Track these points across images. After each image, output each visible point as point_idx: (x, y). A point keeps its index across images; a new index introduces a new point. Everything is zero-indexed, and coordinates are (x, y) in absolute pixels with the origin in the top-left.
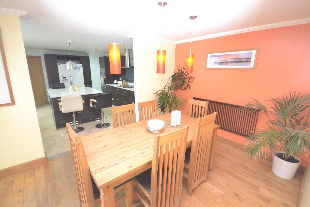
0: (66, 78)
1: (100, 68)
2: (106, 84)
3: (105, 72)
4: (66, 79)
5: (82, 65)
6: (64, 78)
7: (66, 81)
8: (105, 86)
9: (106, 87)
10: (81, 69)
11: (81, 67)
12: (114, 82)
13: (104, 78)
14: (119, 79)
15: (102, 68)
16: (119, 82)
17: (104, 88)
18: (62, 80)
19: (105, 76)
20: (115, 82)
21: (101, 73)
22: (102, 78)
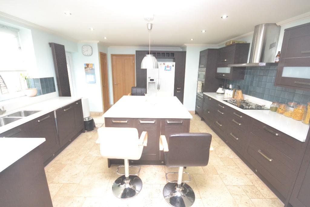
0: (153, 80)
1: (199, 67)
2: (204, 93)
3: (205, 74)
4: (154, 82)
5: (174, 63)
6: (151, 80)
7: (154, 84)
8: (202, 95)
9: (202, 97)
10: (173, 69)
11: (173, 66)
12: (217, 90)
13: (202, 83)
14: (227, 87)
15: (202, 67)
16: (227, 91)
17: (200, 98)
18: (149, 83)
19: (204, 80)
20: (220, 90)
21: (199, 75)
22: (200, 83)
